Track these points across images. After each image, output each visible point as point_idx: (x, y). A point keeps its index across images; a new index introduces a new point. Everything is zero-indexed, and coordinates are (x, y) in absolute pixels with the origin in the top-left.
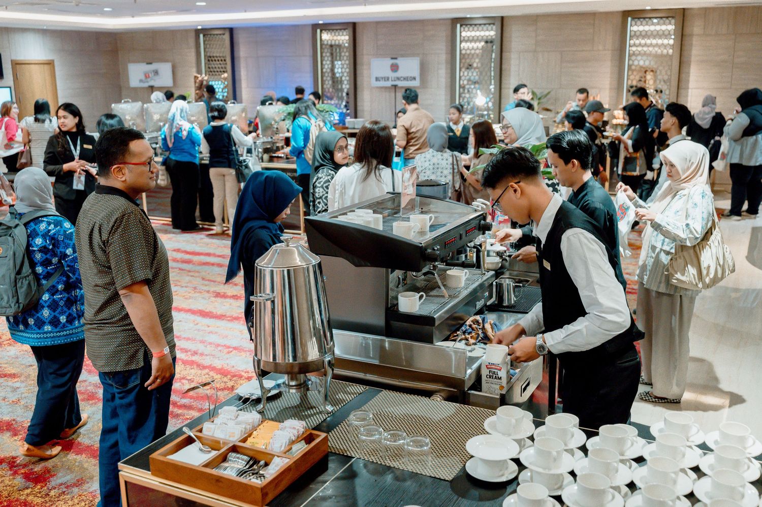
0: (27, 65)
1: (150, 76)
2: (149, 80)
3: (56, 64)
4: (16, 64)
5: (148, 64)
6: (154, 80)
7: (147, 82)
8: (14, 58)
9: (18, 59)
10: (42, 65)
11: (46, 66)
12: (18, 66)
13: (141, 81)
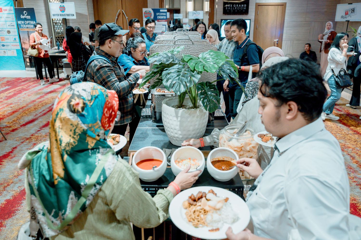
0: (266, 6)
1: (349, 13)
2: (347, 16)
3: (287, 5)
4: (258, 6)
5: (349, 4)
6: (350, 16)
7: (346, 18)
8: (258, 2)
9: (261, 2)
10: (277, 7)
11: (279, 7)
12: (260, 7)
13: (342, 17)
